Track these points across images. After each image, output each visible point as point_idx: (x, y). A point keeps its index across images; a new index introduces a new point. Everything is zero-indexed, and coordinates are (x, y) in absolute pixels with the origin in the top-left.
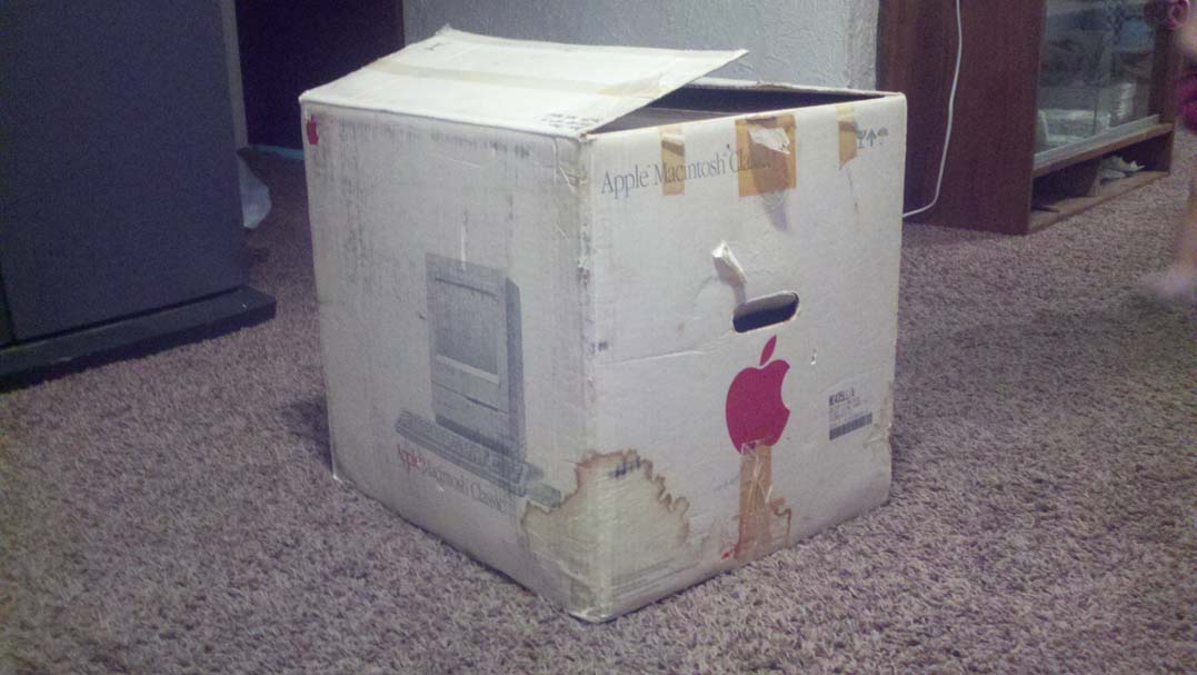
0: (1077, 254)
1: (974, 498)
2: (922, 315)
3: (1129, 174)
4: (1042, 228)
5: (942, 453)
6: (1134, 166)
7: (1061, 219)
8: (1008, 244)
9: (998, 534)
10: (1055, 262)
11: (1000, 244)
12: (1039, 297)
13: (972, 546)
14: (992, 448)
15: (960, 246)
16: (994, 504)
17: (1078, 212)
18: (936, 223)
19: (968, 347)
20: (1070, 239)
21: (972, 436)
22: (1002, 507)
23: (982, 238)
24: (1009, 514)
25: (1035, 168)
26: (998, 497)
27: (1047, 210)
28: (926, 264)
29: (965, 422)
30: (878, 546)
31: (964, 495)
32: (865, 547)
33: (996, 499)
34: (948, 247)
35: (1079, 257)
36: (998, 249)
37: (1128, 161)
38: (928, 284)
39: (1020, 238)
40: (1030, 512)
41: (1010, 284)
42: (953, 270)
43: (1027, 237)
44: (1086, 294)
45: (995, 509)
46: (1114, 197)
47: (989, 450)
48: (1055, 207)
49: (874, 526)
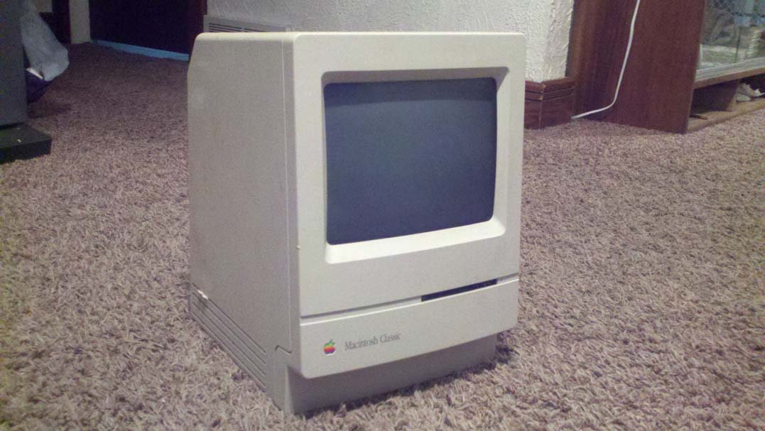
0: (729, 150)
1: (697, 363)
2: (612, 187)
3: (753, 98)
4: (697, 129)
5: (653, 311)
6: (757, 92)
7: (710, 124)
8: (672, 139)
9: (733, 407)
10: (713, 154)
11: (666, 139)
12: (707, 179)
13: (708, 421)
14: (702, 309)
15: (634, 138)
16: (719, 371)
17: (722, 121)
18: (613, 121)
19: (656, 215)
20: (721, 138)
21: (679, 296)
22: (727, 374)
23: (650, 134)
24: (737, 385)
25: (696, 81)
26: (721, 363)
27: (699, 117)
28: (609, 149)
29: (671, 283)
30: (605, 415)
31: (686, 359)
32: (591, 417)
33: (719, 365)
34: (625, 138)
35: (731, 152)
36: (666, 143)
37: (754, 88)
38: (613, 164)
39: (680, 136)
40: (757, 382)
41: (680, 168)
42: (631, 155)
43: (686, 136)
44: (745, 180)
45: (721, 377)
46: (746, 113)
47: (699, 312)
48: (704, 115)
49: (598, 390)
